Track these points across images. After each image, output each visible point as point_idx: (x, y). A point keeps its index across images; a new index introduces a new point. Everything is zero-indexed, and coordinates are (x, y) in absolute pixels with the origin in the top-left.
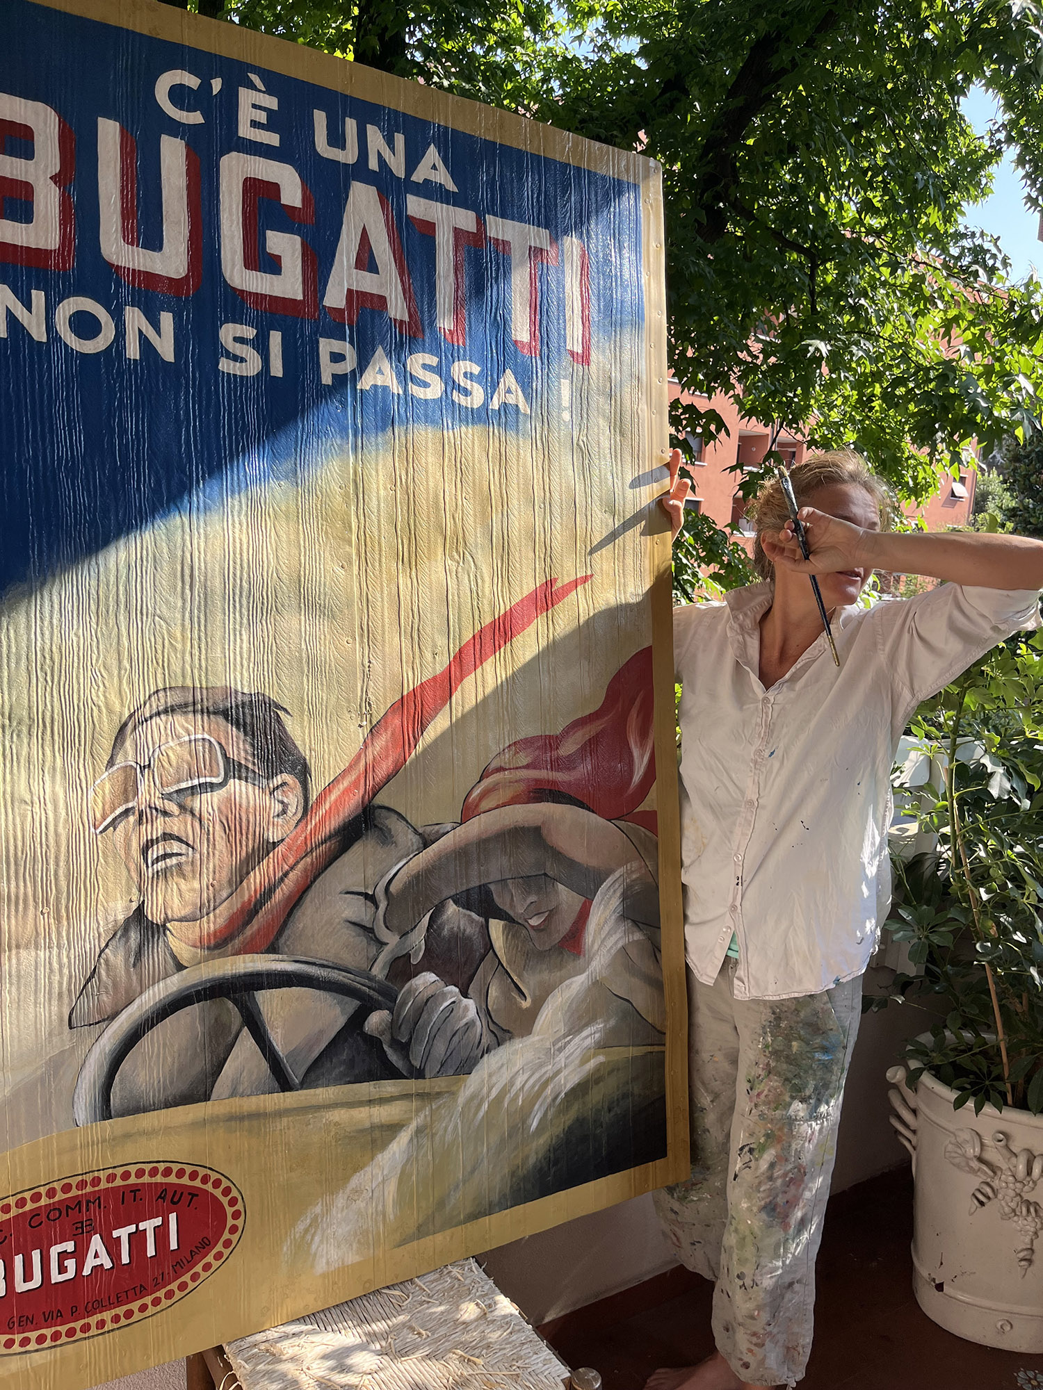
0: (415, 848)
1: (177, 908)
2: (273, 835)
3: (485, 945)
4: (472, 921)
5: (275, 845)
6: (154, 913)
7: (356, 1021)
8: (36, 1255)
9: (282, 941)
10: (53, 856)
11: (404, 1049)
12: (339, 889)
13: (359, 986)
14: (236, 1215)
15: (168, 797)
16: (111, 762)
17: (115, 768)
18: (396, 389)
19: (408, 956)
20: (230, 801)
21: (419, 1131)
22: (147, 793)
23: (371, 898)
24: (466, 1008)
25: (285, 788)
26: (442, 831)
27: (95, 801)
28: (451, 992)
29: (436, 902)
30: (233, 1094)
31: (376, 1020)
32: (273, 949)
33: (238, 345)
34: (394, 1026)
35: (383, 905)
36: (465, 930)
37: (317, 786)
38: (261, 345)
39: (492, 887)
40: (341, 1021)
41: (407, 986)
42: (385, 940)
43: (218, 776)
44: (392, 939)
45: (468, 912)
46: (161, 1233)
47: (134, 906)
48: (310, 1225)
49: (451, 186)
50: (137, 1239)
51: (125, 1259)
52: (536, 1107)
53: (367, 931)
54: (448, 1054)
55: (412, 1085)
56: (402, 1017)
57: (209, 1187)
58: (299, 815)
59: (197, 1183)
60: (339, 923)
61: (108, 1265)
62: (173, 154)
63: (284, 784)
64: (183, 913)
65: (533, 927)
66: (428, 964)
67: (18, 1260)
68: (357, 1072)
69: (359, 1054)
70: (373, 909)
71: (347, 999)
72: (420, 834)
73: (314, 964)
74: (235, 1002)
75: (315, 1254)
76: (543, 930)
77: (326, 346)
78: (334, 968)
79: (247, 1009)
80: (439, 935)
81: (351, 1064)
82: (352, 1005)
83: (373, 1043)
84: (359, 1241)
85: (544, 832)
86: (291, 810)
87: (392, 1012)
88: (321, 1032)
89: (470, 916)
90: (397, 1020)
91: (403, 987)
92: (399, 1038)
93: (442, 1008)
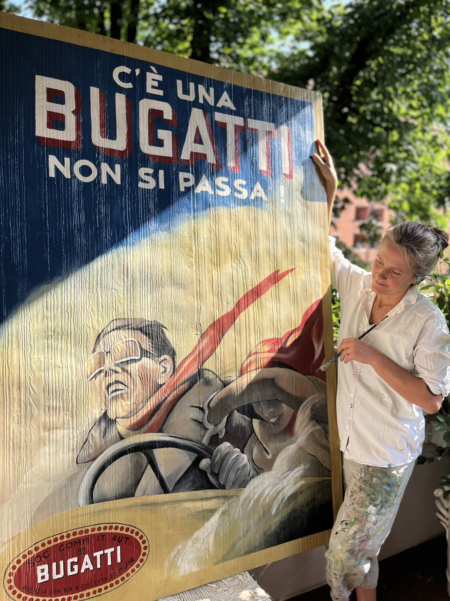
0: (220, 387)
1: (121, 413)
2: (161, 382)
3: (251, 430)
4: (245, 419)
5: (161, 385)
6: (111, 415)
7: (196, 463)
8: (62, 563)
9: (164, 427)
10: (70, 390)
11: (216, 476)
12: (188, 405)
13: (197, 448)
14: (145, 548)
15: (117, 365)
16: (94, 350)
17: (96, 353)
18: (211, 192)
19: (217, 435)
20: (143, 367)
21: (223, 513)
22: (109, 364)
23: (202, 409)
24: (243, 458)
25: (166, 361)
26: (231, 380)
27: (88, 367)
28: (236, 451)
29: (229, 411)
30: (144, 494)
31: (204, 463)
32: (160, 431)
33: (146, 176)
34: (212, 465)
35: (207, 412)
36: (242, 424)
37: (179, 360)
38: (155, 176)
39: (254, 405)
40: (189, 463)
41: (217, 448)
42: (208, 428)
43: (138, 356)
44: (211, 427)
45: (244, 416)
46: (114, 555)
47: (103, 412)
48: (177, 554)
49: (233, 108)
50: (104, 557)
51: (99, 566)
52: (275, 503)
53: (200, 423)
54: (236, 478)
55: (220, 492)
56: (215, 462)
57: (134, 535)
58: (171, 373)
59: (129, 533)
60: (188, 420)
61: (91, 568)
62: (120, 100)
63: (165, 359)
64: (123, 415)
65: (272, 423)
66: (227, 438)
67: (54, 565)
68: (196, 485)
69: (197, 477)
70: (203, 414)
71: (192, 453)
72: (222, 381)
73: (178, 438)
74: (145, 454)
75: (179, 567)
76: (276, 424)
77: (182, 175)
78: (186, 439)
79: (150, 457)
80: (231, 426)
81: (194, 482)
82: (194, 456)
83: (203, 473)
84: (198, 562)
85: (276, 380)
86: (168, 370)
87: (211, 460)
88: (181, 468)
89: (244, 417)
90: (214, 463)
91: (215, 448)
92: (214, 471)
93: (232, 458)
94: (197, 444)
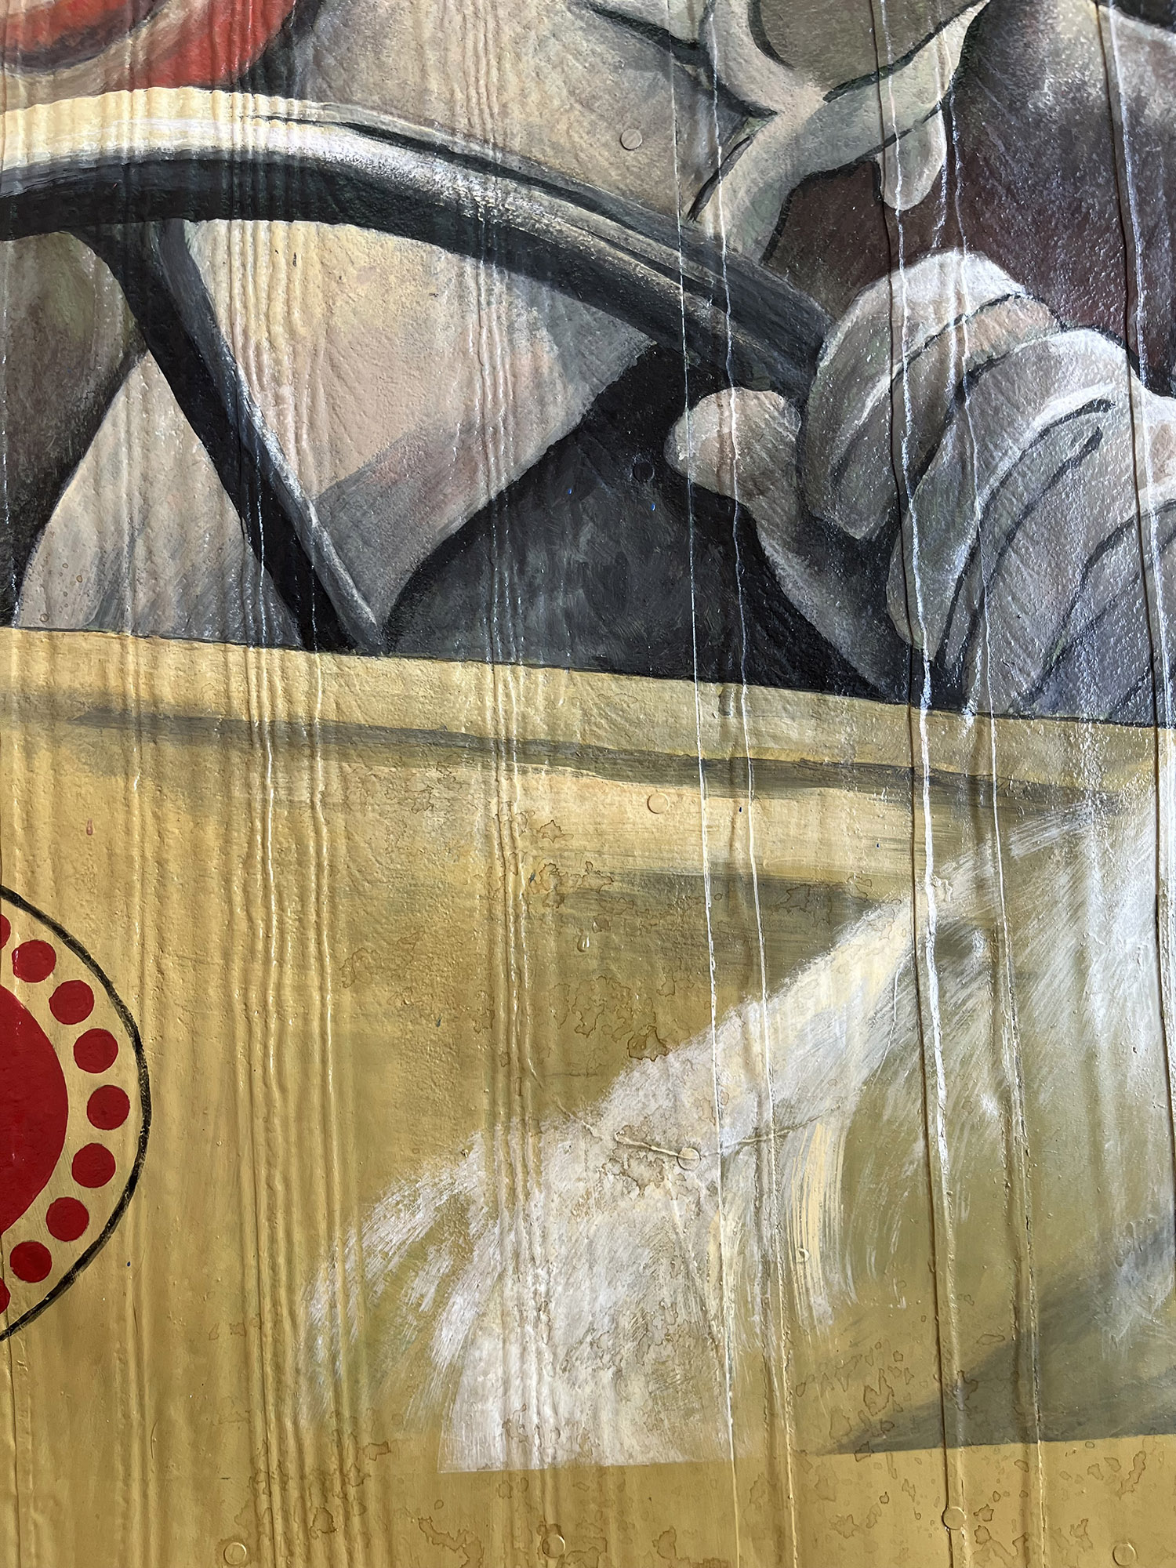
4: (1167, 66)
7: (633, 416)
9: (303, 54)
11: (861, 566)
13: (642, 269)
14: (107, 1108)
19: (861, 173)
28: (1085, 358)
30: (104, 617)
31: (727, 429)
32: (268, 77)
34: (808, 464)
40: (563, 407)
41: (868, 302)
42: (758, 98)
44: (791, 98)
45: (1155, 31)
53: (677, 50)
56: (847, 434)
66: (967, 220)
68: (638, 625)
69: (646, 551)
74: (109, 254)
79: (159, 286)
81: (610, 588)
82: (612, 343)
83: (713, 517)
87: (801, 406)
88: (477, 432)
89: (1158, 48)
90: (826, 441)
91: (846, 305)
92: (836, 517)
93: (1039, 422)
94: (638, 240)
